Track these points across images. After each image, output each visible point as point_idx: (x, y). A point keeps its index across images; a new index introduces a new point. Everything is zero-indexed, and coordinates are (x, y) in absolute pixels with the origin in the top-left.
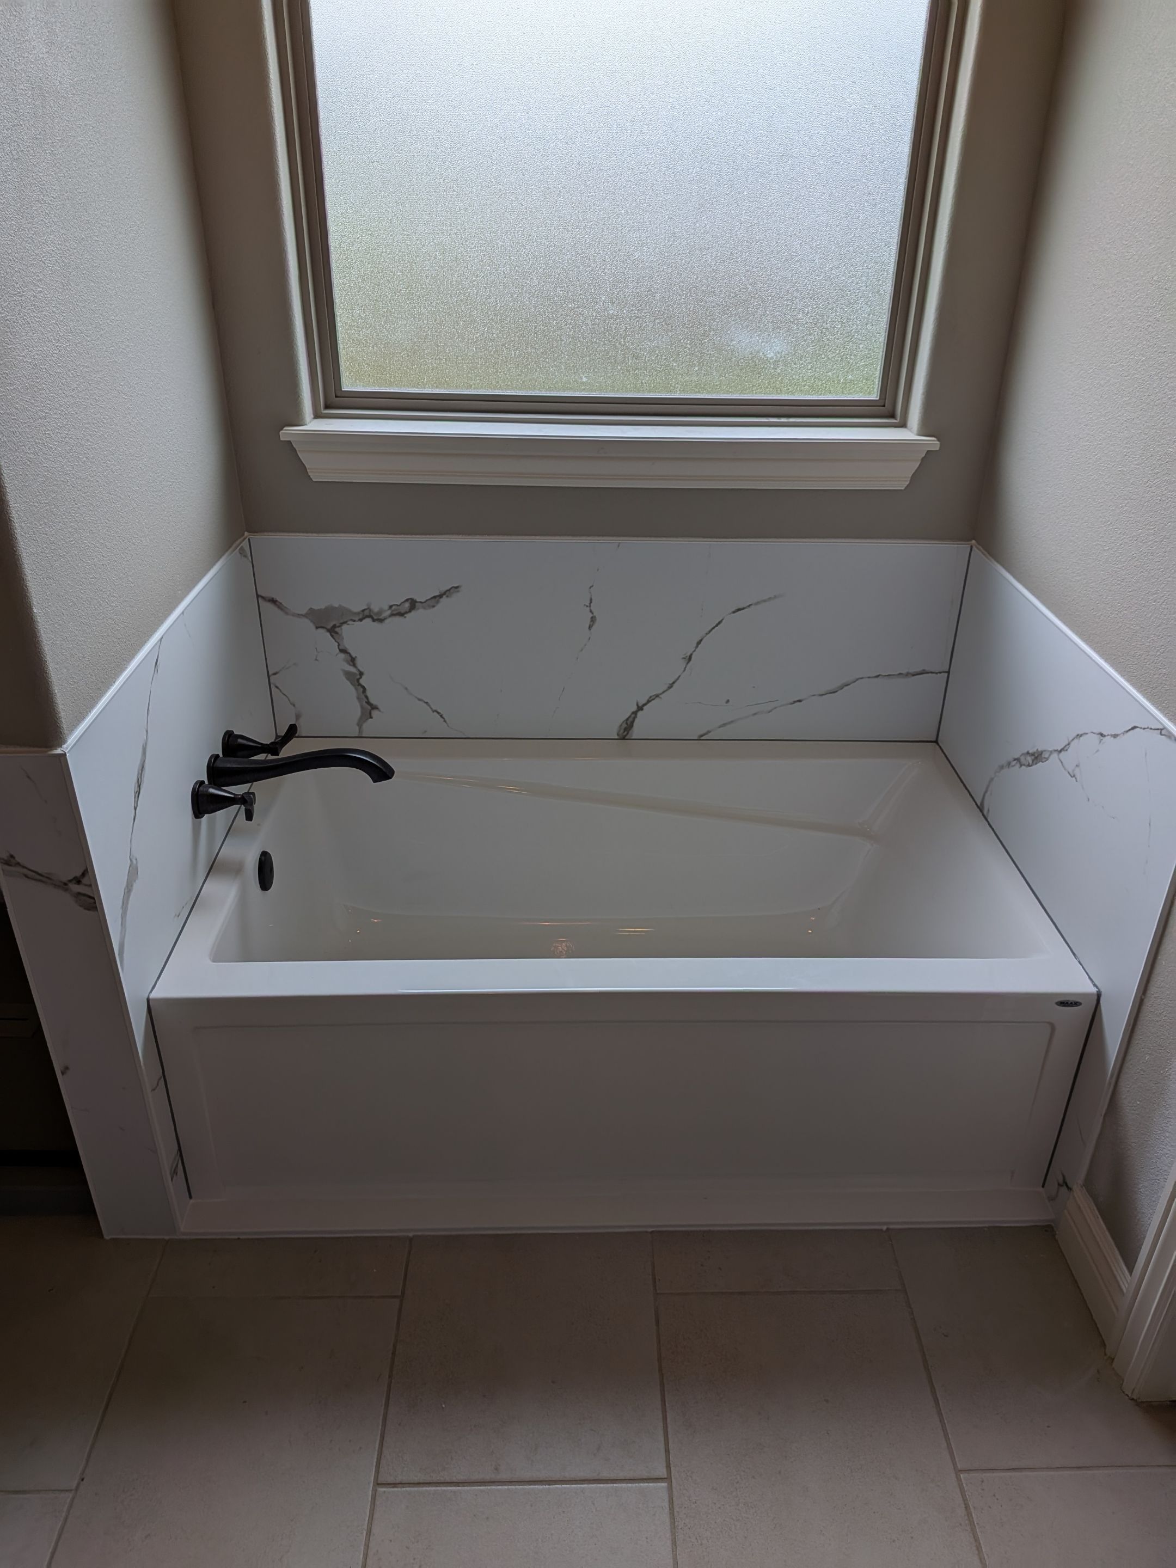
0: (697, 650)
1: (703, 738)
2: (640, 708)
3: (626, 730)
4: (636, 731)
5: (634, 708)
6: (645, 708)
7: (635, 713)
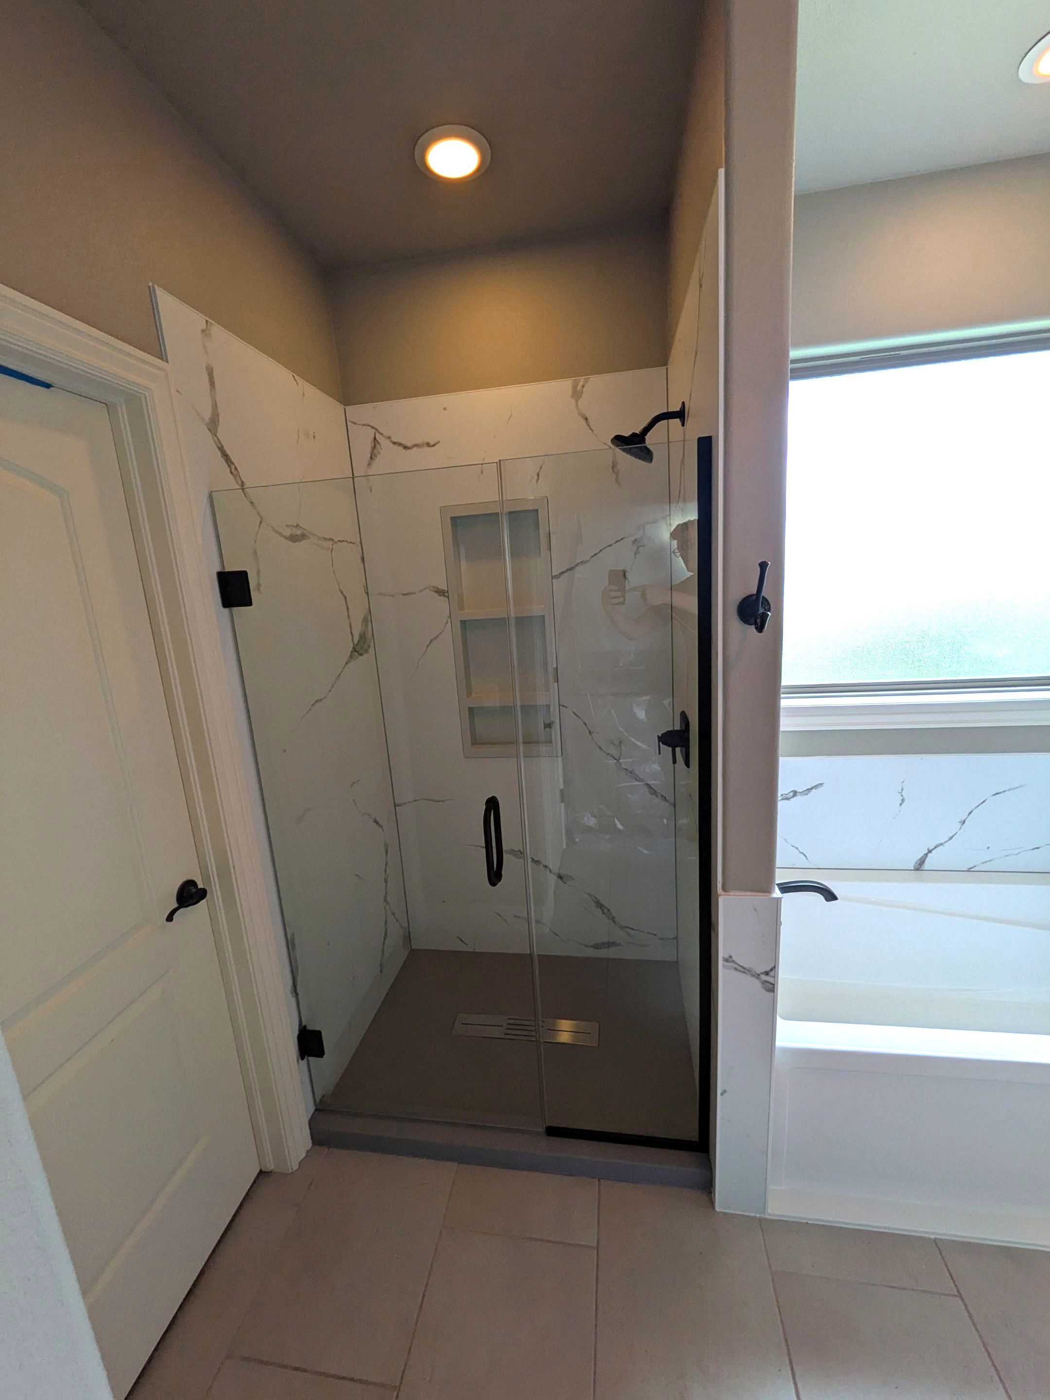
0: (969, 818)
1: (971, 870)
2: (930, 851)
3: (920, 865)
4: (927, 865)
5: (926, 851)
6: (934, 852)
7: (926, 855)
